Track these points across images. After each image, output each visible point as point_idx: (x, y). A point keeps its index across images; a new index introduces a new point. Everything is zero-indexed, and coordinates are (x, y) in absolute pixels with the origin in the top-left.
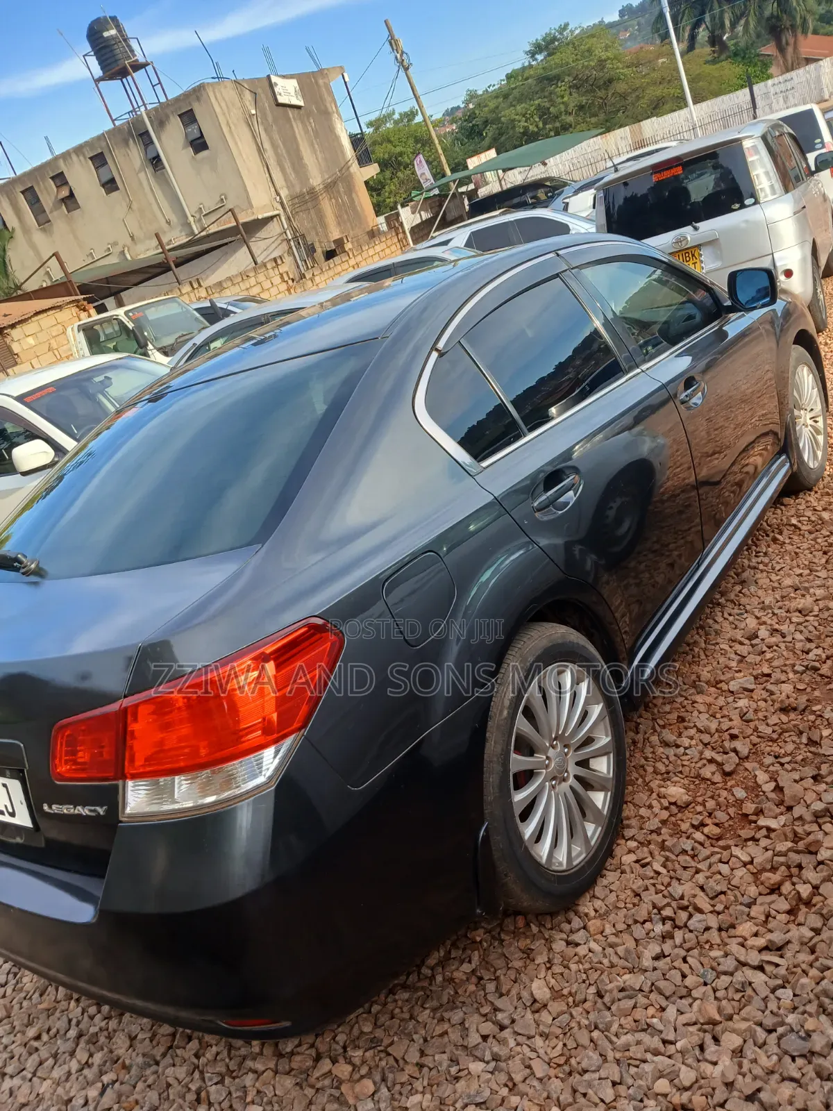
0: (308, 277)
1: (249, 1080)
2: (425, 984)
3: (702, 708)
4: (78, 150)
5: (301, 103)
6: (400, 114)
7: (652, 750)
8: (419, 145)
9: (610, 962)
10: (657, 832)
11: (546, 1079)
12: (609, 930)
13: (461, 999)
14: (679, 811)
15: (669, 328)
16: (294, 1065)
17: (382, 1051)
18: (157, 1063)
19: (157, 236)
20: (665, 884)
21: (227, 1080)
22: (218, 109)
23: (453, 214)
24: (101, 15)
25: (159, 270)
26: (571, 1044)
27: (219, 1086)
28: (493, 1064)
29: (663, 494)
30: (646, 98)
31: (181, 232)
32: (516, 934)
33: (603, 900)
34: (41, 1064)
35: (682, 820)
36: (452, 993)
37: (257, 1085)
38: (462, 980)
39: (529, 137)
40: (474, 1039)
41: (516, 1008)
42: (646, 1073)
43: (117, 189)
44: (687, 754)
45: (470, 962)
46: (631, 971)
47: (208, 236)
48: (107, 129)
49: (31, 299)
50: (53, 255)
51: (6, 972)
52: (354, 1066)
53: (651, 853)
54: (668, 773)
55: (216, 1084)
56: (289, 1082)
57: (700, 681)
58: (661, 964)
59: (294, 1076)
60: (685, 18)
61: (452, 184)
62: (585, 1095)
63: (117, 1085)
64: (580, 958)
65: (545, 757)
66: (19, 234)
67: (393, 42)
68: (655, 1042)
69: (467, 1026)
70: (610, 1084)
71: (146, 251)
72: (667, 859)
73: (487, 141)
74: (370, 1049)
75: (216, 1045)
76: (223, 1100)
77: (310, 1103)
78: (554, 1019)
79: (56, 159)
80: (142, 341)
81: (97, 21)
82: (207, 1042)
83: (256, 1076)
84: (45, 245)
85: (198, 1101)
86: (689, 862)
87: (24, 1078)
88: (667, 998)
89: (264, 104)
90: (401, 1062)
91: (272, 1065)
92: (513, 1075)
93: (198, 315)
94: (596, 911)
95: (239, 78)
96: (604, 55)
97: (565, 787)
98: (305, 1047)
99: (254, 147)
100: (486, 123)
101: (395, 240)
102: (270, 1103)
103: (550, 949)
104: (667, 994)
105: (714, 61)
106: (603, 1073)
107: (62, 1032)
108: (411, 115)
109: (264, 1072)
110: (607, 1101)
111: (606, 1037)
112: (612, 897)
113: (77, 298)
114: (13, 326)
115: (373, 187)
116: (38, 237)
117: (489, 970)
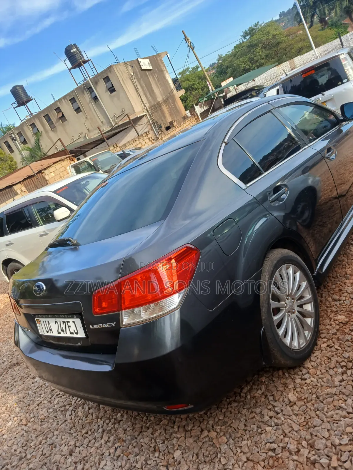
0: (160, 138)
1: (175, 441)
2: (243, 399)
3: (349, 285)
4: (64, 97)
5: (151, 68)
6: (192, 68)
7: (329, 303)
8: (200, 80)
9: (321, 385)
10: (335, 334)
11: (299, 431)
12: (319, 373)
13: (259, 404)
14: (344, 325)
15: (317, 131)
16: (192, 434)
17: (228, 426)
18: (136, 438)
19: (98, 128)
20: (341, 353)
21: (166, 442)
22: (118, 75)
23: (217, 106)
24: (70, 44)
25: (100, 142)
26: (308, 417)
27: (163, 444)
28: (276, 427)
29: (321, 202)
30: (295, 48)
31: (107, 126)
32: (279, 378)
33: (315, 362)
34: (90, 442)
35: (345, 329)
36: (255, 402)
37: (178, 443)
38: (258, 397)
39: (246, 71)
40: (266, 418)
41: (282, 406)
42: (342, 425)
43: (81, 111)
44: (345, 303)
45: (261, 390)
46: (330, 387)
47: (118, 126)
48: (75, 88)
49: (51, 158)
50: (59, 139)
51: (71, 410)
52: (217, 432)
53: (333, 343)
54: (337, 311)
55: (161, 444)
56: (191, 440)
57: (347, 274)
58: (343, 383)
59: (193, 438)
60: (308, 13)
61: (215, 94)
62: (316, 436)
63: (121, 447)
64: (307, 384)
65: (284, 303)
66: (44, 133)
67: (186, 39)
68: (344, 413)
69: (263, 413)
70: (327, 431)
71: (95, 135)
72: (341, 344)
73: (229, 74)
74: (223, 425)
75: (160, 429)
76: (165, 450)
77: (201, 448)
78: (299, 408)
79: (56, 102)
80: (97, 169)
81: (69, 46)
82: (156, 429)
83: (177, 439)
84: (54, 137)
85: (155, 451)
86: (350, 344)
87: (84, 447)
88: (347, 396)
89: (136, 70)
90: (237, 430)
91: (183, 435)
92: (285, 431)
93: (118, 157)
94: (312, 366)
95: (126, 61)
96: (275, 33)
97: (294, 315)
98: (196, 427)
99: (134, 88)
100: (227, 68)
101: (194, 119)
102: (184, 449)
103: (295, 382)
104: (347, 394)
105: (322, 29)
106: (323, 427)
107: (96, 430)
108: (197, 68)
109: (180, 438)
110: (326, 437)
111: (323, 413)
112: (319, 360)
113: (69, 156)
114: (45, 169)
115: (184, 99)
116: (51, 134)
117: (269, 392)
